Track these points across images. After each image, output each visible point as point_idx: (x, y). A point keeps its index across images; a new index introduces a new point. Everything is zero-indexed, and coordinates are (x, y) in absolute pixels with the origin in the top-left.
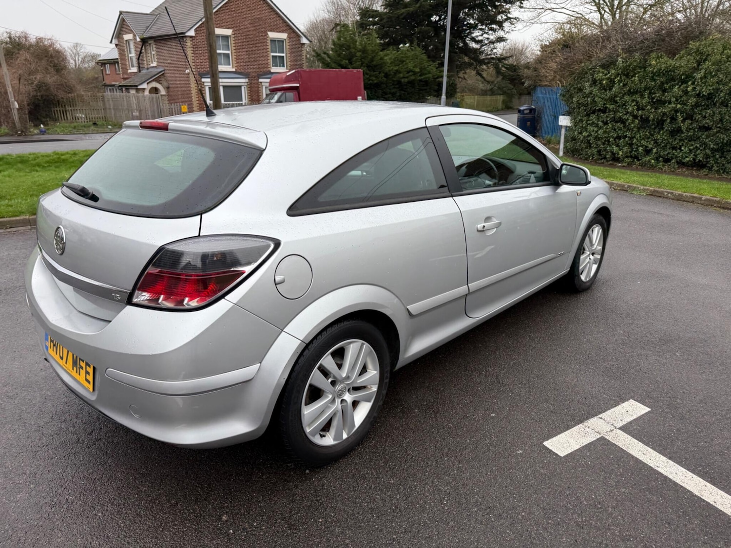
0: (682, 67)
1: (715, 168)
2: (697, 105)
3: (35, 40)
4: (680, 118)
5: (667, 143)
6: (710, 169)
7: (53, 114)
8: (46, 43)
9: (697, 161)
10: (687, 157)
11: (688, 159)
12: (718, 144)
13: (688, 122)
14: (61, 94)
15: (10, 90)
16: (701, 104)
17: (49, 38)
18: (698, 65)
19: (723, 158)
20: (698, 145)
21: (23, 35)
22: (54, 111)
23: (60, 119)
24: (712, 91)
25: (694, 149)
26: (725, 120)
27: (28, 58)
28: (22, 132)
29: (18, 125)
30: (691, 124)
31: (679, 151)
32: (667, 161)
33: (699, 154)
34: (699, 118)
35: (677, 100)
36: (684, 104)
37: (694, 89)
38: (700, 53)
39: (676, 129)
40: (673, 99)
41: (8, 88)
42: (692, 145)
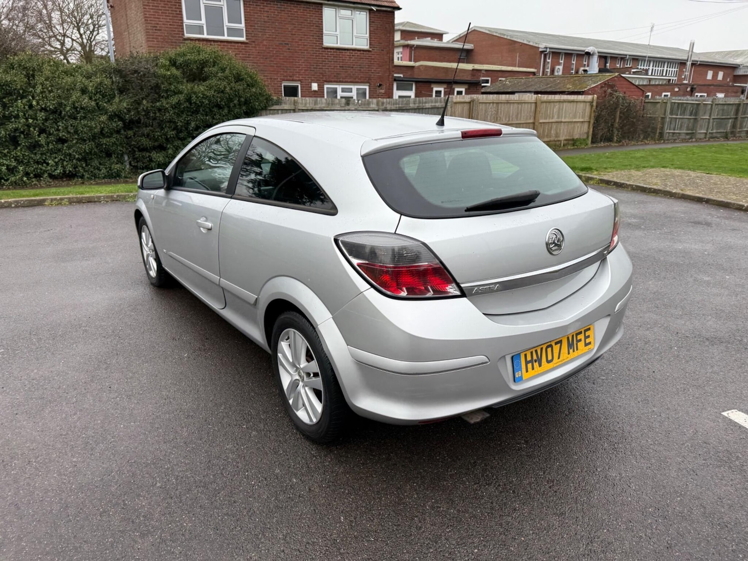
0: (15, 81)
1: (86, 175)
2: (46, 120)
4: (36, 133)
5: (29, 159)
6: (82, 177)
9: (67, 172)
10: (55, 170)
11: (59, 171)
12: (80, 154)
13: (43, 136)
16: (49, 118)
18: (28, 79)
19: (89, 166)
20: (62, 157)
24: (57, 106)
25: (59, 161)
26: (80, 131)
30: (48, 137)
31: (44, 165)
32: (38, 176)
33: (66, 165)
34: (53, 132)
35: (25, 115)
36: (35, 118)
37: (38, 104)
38: (25, 68)
39: (33, 144)
40: (21, 114)
42: (56, 158)
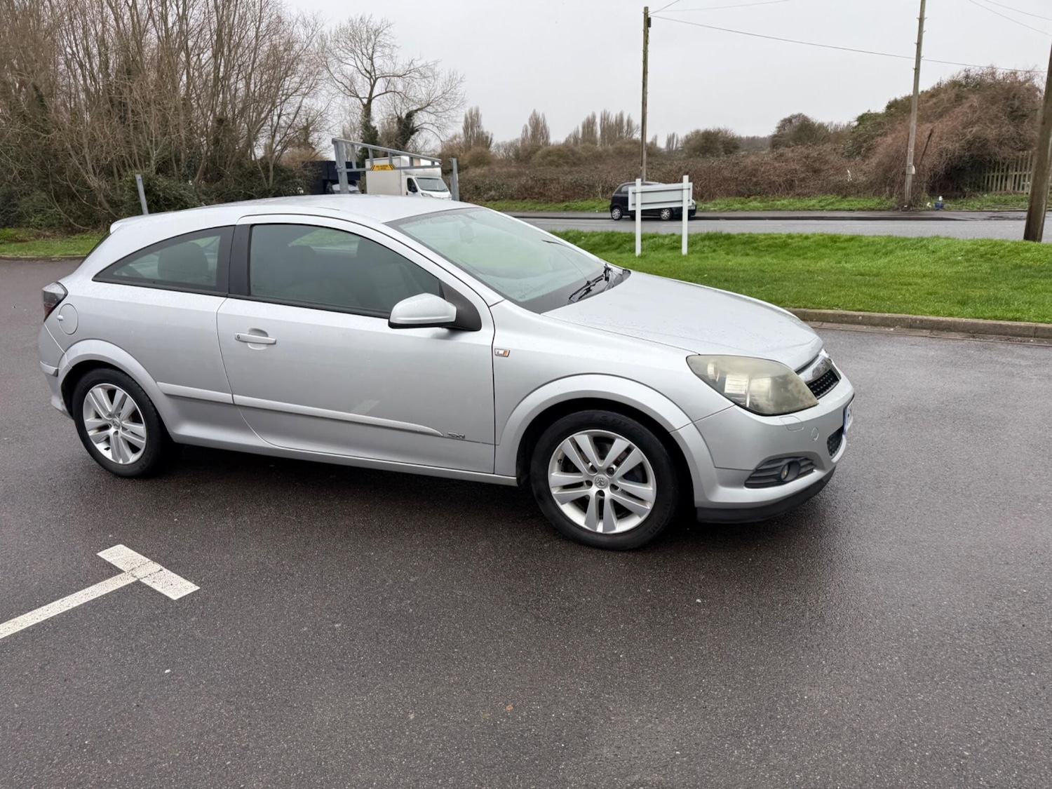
3: (1002, 76)
7: (986, 182)
8: (1021, 78)
14: (1005, 153)
15: (911, 150)
17: (1028, 70)
21: (989, 71)
22: (988, 177)
23: (994, 189)
27: (975, 104)
28: (910, 205)
29: (908, 196)
41: (909, 149)
